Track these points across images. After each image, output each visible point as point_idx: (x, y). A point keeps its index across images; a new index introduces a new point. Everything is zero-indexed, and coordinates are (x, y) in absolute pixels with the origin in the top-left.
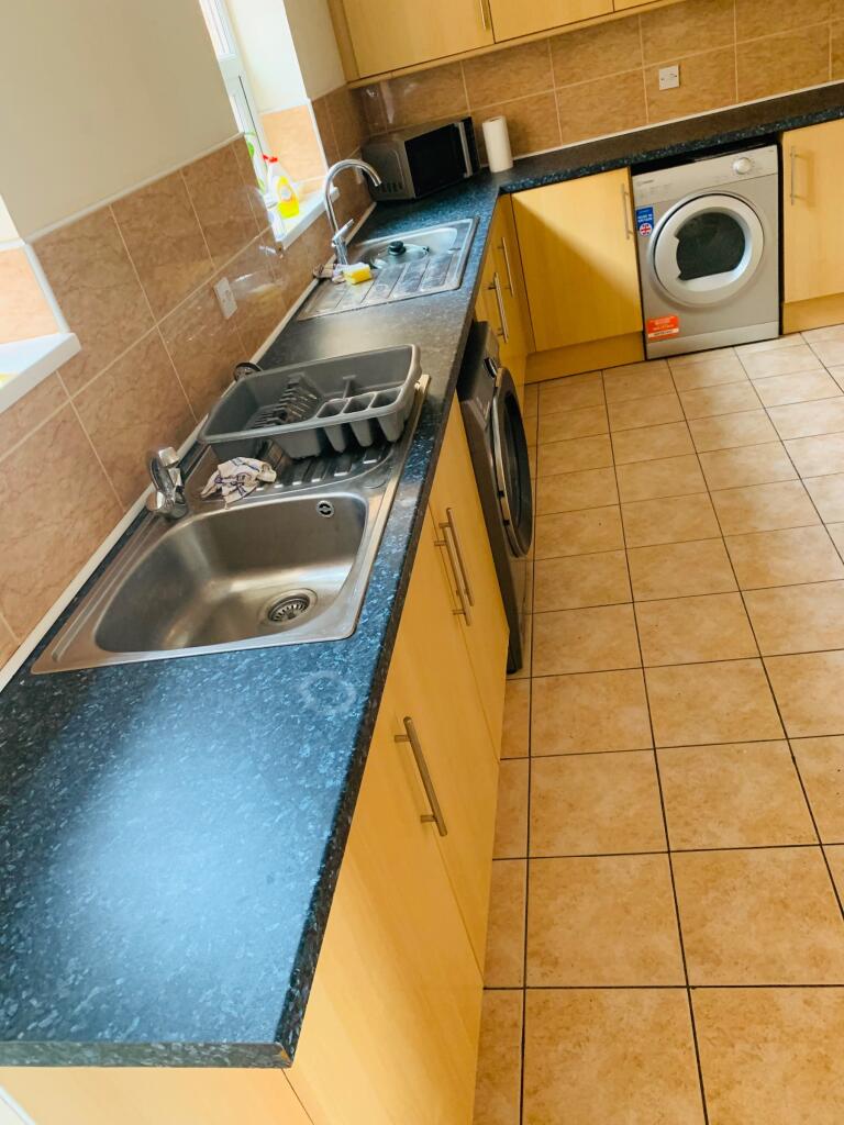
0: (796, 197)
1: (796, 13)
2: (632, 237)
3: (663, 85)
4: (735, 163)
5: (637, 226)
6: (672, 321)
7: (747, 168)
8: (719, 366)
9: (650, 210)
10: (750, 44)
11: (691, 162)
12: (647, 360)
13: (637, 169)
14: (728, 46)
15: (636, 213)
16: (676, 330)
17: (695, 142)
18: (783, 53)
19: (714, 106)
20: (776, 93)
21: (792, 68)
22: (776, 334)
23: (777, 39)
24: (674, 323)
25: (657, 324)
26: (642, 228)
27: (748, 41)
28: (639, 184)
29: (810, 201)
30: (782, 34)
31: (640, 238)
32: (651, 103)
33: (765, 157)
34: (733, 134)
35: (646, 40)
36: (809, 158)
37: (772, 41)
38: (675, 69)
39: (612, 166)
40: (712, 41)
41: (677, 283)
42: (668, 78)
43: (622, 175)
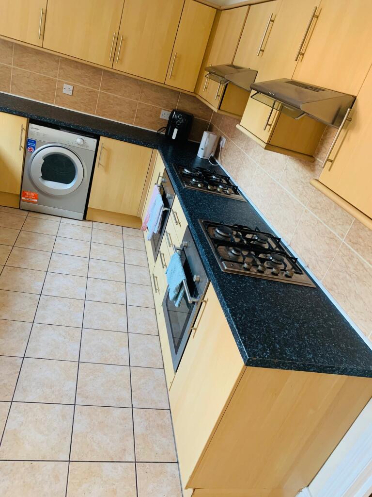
0: (100, 164)
1: (126, 92)
2: (22, 150)
3: (64, 91)
4: (77, 139)
5: (26, 146)
6: (35, 196)
7: (82, 143)
8: (49, 224)
9: (35, 142)
10: (105, 94)
11: (59, 129)
12: (19, 209)
13: (32, 121)
14: (97, 90)
15: (28, 141)
16: (36, 200)
17: (61, 122)
18: (117, 104)
19: (85, 111)
20: (110, 119)
21: (121, 112)
22: (82, 219)
23: (117, 98)
24: (36, 197)
25: (27, 194)
26: (29, 148)
27: (105, 92)
28: (32, 128)
29: (106, 169)
30: (119, 97)
31: (27, 153)
32: (57, 96)
33: (91, 142)
34: (79, 127)
35: (61, 68)
36: (109, 151)
37: (114, 97)
38: (71, 87)
39: (20, 114)
40: (90, 84)
41: (40, 179)
42: (67, 89)
43: (24, 121)
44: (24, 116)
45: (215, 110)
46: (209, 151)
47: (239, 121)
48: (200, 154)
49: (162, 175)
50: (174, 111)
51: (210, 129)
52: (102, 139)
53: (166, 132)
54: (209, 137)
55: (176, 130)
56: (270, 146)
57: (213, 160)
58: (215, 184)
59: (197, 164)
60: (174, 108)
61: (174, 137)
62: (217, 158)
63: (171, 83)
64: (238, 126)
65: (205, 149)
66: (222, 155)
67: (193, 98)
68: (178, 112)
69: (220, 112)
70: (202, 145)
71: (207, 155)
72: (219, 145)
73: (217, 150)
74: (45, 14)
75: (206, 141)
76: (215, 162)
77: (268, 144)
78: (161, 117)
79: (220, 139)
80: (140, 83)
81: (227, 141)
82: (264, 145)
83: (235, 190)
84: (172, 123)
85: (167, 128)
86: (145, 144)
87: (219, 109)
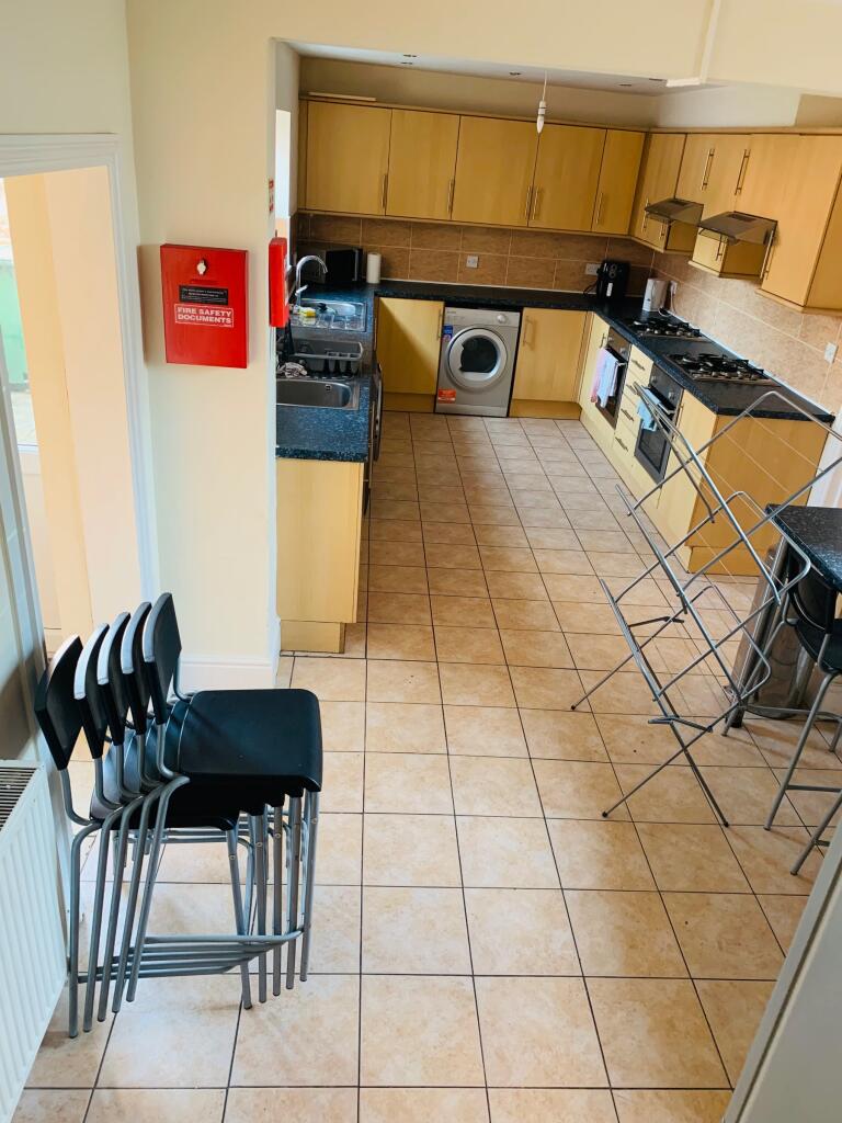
1: (541, 250)
2: (439, 339)
3: (468, 265)
4: (497, 316)
5: (443, 334)
6: (452, 393)
7: (503, 321)
9: (452, 328)
10: (516, 258)
12: (435, 413)
13: (448, 304)
14: (506, 255)
15: (444, 327)
16: (453, 399)
17: (480, 299)
18: (532, 268)
19: (493, 283)
21: (536, 276)
22: (505, 415)
23: (530, 260)
24: (453, 395)
25: (444, 392)
26: (445, 336)
27: (515, 256)
28: (448, 312)
29: (532, 346)
30: (531, 258)
31: (443, 341)
32: (461, 272)
33: (514, 317)
35: (464, 239)
36: (535, 324)
37: (527, 260)
38: (476, 258)
39: (436, 298)
40: (497, 250)
41: (459, 372)
42: (472, 262)
43: (440, 305)
44: (441, 300)
45: (662, 251)
46: (657, 301)
47: (690, 258)
48: (646, 307)
49: (606, 336)
50: (604, 262)
51: (654, 276)
52: (526, 311)
53: (597, 291)
54: (655, 284)
55: (610, 285)
56: (723, 274)
57: (663, 311)
58: (674, 330)
59: (644, 318)
60: (602, 259)
61: (609, 294)
62: (669, 309)
63: (599, 229)
64: (690, 263)
65: (652, 300)
66: (674, 303)
67: (628, 242)
68: (610, 263)
69: (667, 252)
70: (648, 295)
71: (655, 306)
72: (668, 292)
73: (667, 300)
74: (453, 185)
75: (651, 289)
76: (665, 313)
77: (721, 272)
78: (587, 273)
79: (669, 285)
80: (558, 237)
81: (679, 284)
82: (718, 274)
83: (697, 333)
84: (603, 278)
85: (598, 284)
86: (578, 307)
87: (665, 248)
